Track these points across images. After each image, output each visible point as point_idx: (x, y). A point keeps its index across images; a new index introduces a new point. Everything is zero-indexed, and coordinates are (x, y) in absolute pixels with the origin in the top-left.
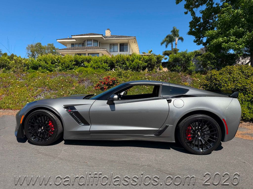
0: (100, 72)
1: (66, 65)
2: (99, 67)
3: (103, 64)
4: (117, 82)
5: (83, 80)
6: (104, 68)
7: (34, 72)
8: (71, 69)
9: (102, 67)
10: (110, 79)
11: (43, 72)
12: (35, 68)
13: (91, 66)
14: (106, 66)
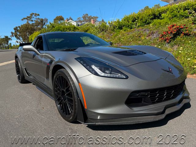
0: (175, 21)
1: (144, 20)
2: (175, 16)
3: (182, 11)
4: (186, 30)
5: (152, 33)
6: (183, 16)
7: (119, 31)
8: (149, 23)
9: (181, 15)
10: (174, 27)
11: (125, 31)
12: (121, 28)
13: (167, 17)
14: (185, 13)
